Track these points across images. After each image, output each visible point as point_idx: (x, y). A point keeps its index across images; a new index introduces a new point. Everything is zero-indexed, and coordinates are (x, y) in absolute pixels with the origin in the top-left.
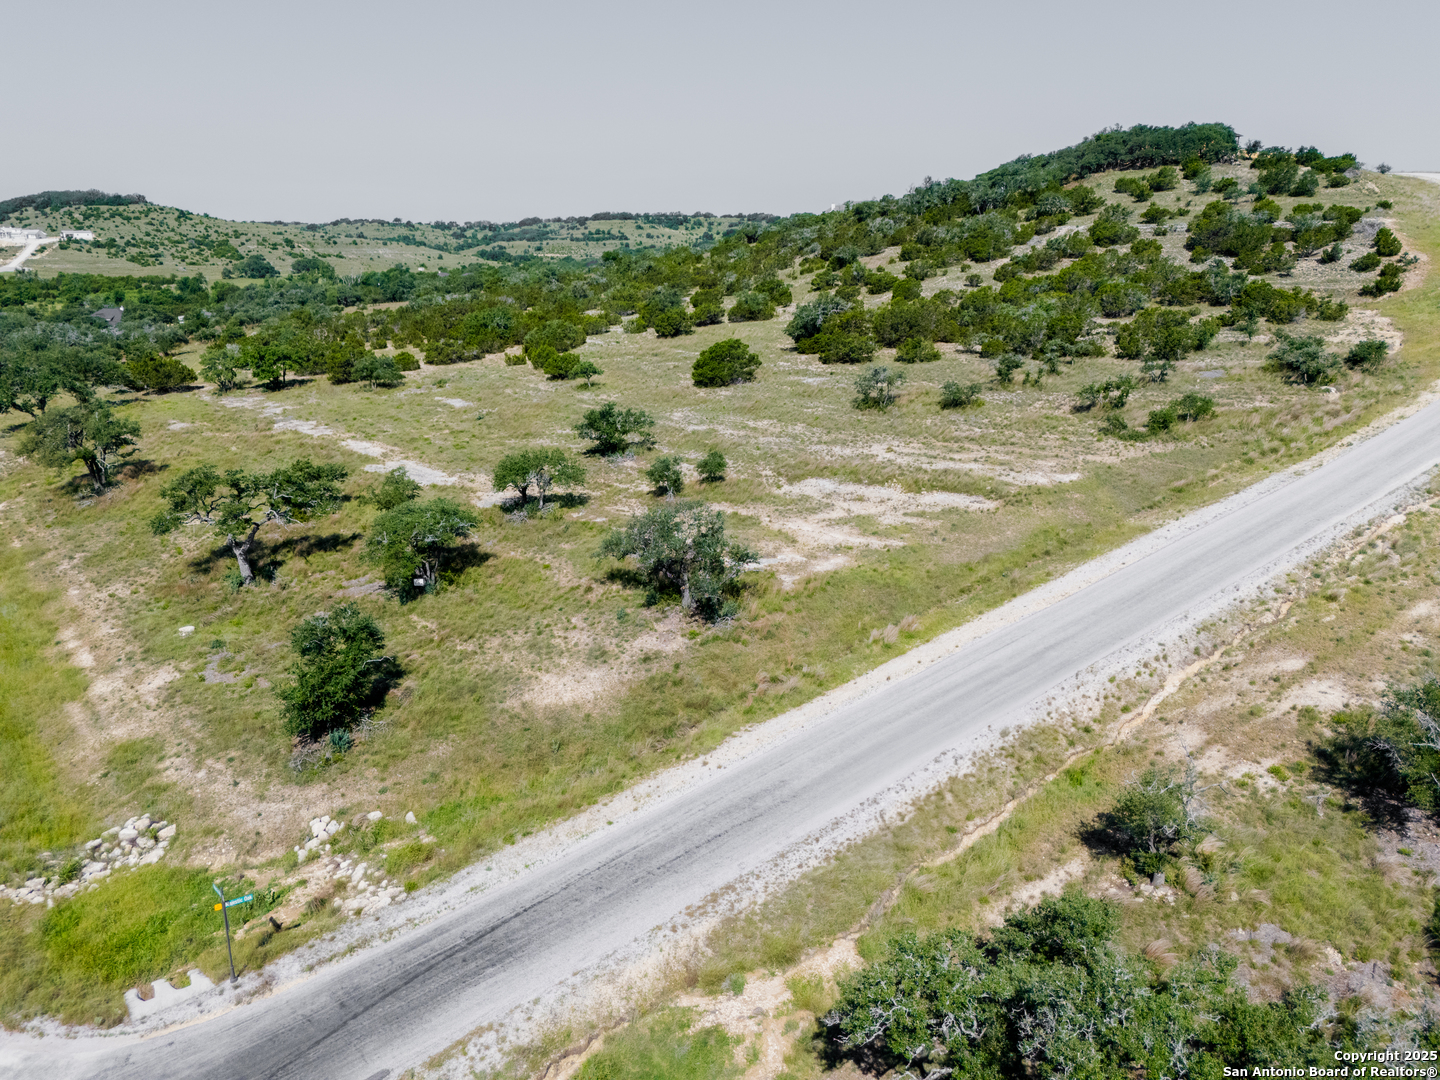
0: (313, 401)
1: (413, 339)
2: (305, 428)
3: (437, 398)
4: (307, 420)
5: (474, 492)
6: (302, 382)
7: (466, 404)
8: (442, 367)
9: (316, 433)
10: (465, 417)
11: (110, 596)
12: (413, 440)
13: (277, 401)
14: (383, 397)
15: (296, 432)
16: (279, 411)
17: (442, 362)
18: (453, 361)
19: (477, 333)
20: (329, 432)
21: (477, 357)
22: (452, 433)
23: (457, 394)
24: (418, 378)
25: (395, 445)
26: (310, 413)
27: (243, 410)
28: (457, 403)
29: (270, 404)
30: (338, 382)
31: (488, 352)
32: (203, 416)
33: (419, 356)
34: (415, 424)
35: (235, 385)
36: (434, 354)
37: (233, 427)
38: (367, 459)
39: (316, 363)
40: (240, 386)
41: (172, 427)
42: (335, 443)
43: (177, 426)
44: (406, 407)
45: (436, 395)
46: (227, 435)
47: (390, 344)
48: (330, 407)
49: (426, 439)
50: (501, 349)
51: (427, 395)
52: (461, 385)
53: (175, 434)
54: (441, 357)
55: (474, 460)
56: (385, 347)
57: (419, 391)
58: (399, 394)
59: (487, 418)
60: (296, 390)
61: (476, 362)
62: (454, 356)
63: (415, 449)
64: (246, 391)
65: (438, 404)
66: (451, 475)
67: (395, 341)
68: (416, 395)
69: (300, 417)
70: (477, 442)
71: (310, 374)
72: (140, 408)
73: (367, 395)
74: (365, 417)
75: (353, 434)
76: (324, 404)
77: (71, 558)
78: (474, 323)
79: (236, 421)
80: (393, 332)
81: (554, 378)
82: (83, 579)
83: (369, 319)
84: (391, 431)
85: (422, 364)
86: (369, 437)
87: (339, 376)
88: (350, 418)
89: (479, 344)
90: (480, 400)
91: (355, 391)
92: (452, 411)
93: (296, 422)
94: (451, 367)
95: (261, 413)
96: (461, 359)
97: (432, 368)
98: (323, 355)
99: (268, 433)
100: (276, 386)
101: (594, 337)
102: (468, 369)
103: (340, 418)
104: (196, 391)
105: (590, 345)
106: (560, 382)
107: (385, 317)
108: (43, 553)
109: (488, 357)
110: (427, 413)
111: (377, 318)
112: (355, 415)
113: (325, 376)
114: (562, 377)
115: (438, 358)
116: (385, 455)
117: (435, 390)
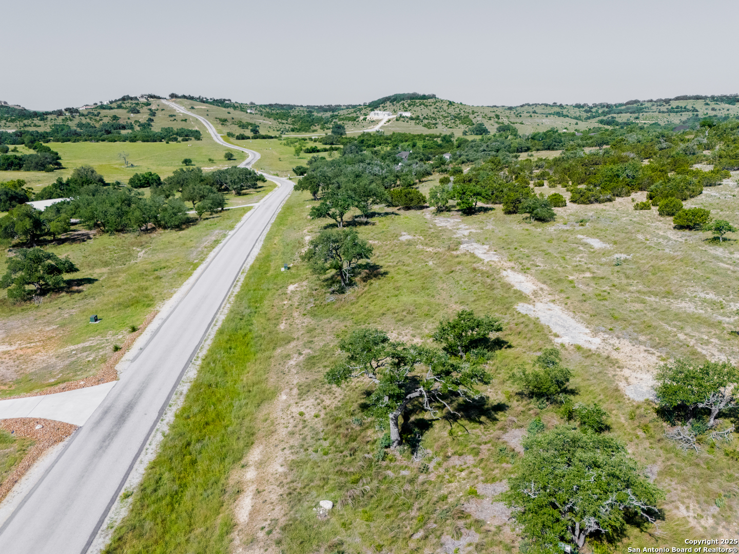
0: (490, 227)
1: (561, 181)
2: (480, 251)
3: (580, 236)
4: (483, 244)
5: (621, 368)
6: (486, 210)
7: (604, 245)
8: (583, 206)
9: (486, 258)
10: (604, 260)
11: (301, 414)
12: (559, 281)
13: (467, 225)
14: (538, 229)
15: (473, 256)
16: (466, 233)
17: (583, 203)
18: (591, 202)
19: (611, 181)
20: (495, 258)
21: (610, 200)
22: (594, 278)
23: (594, 234)
24: (565, 215)
25: (544, 283)
26: (486, 238)
27: (444, 230)
28: (596, 244)
29: (462, 226)
30: (509, 212)
31: (617, 196)
32: (422, 230)
33: (567, 196)
34: (562, 261)
35: (447, 207)
36: (578, 196)
37: (436, 243)
38: (521, 297)
39: (497, 196)
40: (448, 210)
41: (401, 238)
42: (498, 273)
43: (405, 237)
44: (555, 242)
45: (578, 232)
46: (430, 249)
47: (546, 183)
48: (500, 235)
49: (571, 282)
50: (628, 194)
51: (572, 232)
52: (598, 226)
53: (402, 243)
54: (582, 199)
55: (616, 319)
56: (543, 185)
57: (566, 228)
58: (550, 228)
59: (624, 266)
60: (481, 216)
61: (608, 203)
62: (592, 199)
63: (561, 291)
64: (451, 213)
65: (579, 243)
66: (595, 333)
67: (550, 183)
68: (564, 231)
69: (479, 241)
70: (617, 294)
71: (493, 203)
72: (391, 221)
73: (527, 226)
74: (523, 247)
75: (512, 264)
76: (496, 231)
77: (300, 354)
78: (609, 173)
79: (438, 237)
80: (549, 175)
81: (680, 227)
82: (295, 382)
83: (534, 164)
84: (542, 266)
85: (568, 202)
86: (525, 270)
87: (511, 209)
88: (512, 247)
89: (612, 189)
90: (615, 243)
91: (520, 223)
92: (593, 253)
93: (475, 245)
94: (589, 206)
95: (455, 234)
96: (597, 201)
97: (575, 206)
98: (502, 191)
99: (454, 253)
100: (469, 211)
101: (708, 189)
102: (603, 210)
103: (504, 245)
104: (425, 210)
105: (706, 195)
106: (687, 232)
107: (544, 163)
108: (289, 342)
109: (618, 199)
110: (572, 250)
111: (540, 164)
112: (516, 245)
113: (501, 206)
114: (690, 228)
115: (580, 199)
116: (535, 293)
117: (578, 228)
